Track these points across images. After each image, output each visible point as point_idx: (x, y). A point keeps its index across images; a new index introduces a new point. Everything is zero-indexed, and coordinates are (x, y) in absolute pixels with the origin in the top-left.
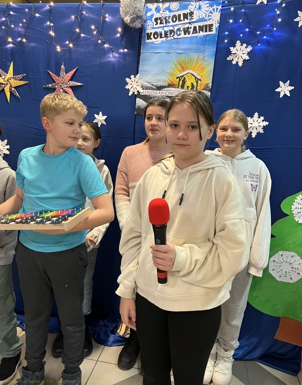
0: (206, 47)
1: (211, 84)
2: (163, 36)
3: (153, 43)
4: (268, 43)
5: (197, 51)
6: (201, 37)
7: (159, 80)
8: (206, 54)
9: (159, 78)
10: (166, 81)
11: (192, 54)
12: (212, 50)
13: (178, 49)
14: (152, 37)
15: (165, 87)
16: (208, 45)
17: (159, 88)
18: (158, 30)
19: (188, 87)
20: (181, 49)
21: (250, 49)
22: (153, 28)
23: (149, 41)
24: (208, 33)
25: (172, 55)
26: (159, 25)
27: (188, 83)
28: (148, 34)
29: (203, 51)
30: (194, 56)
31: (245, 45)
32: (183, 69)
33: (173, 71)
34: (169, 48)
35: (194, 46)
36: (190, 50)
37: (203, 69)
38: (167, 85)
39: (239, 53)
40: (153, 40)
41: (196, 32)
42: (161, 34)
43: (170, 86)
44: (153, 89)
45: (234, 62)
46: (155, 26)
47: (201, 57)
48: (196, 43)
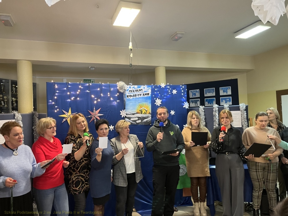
1: (151, 112)
2: (133, 96)
3: (129, 99)
4: (166, 99)
5: (145, 101)
6: (146, 97)
7: (133, 112)
9: (133, 111)
12: (150, 101)
13: (138, 101)
14: (129, 96)
15: (135, 114)
16: (148, 99)
17: (133, 114)
18: (131, 95)
19: (143, 113)
20: (140, 101)
21: (161, 101)
22: (129, 94)
23: (128, 98)
24: (148, 96)
25: (137, 103)
26: (131, 93)
27: (143, 112)
28: (127, 96)
29: (147, 101)
30: (145, 103)
31: (159, 99)
32: (141, 107)
33: (138, 108)
34: (136, 100)
35: (144, 100)
36: (143, 101)
37: (148, 107)
38: (136, 113)
39: (158, 102)
40: (129, 98)
41: (144, 95)
42: (132, 96)
43: (137, 113)
44: (131, 115)
45: (157, 105)
46: (130, 93)
47: (147, 103)
48: (145, 99)
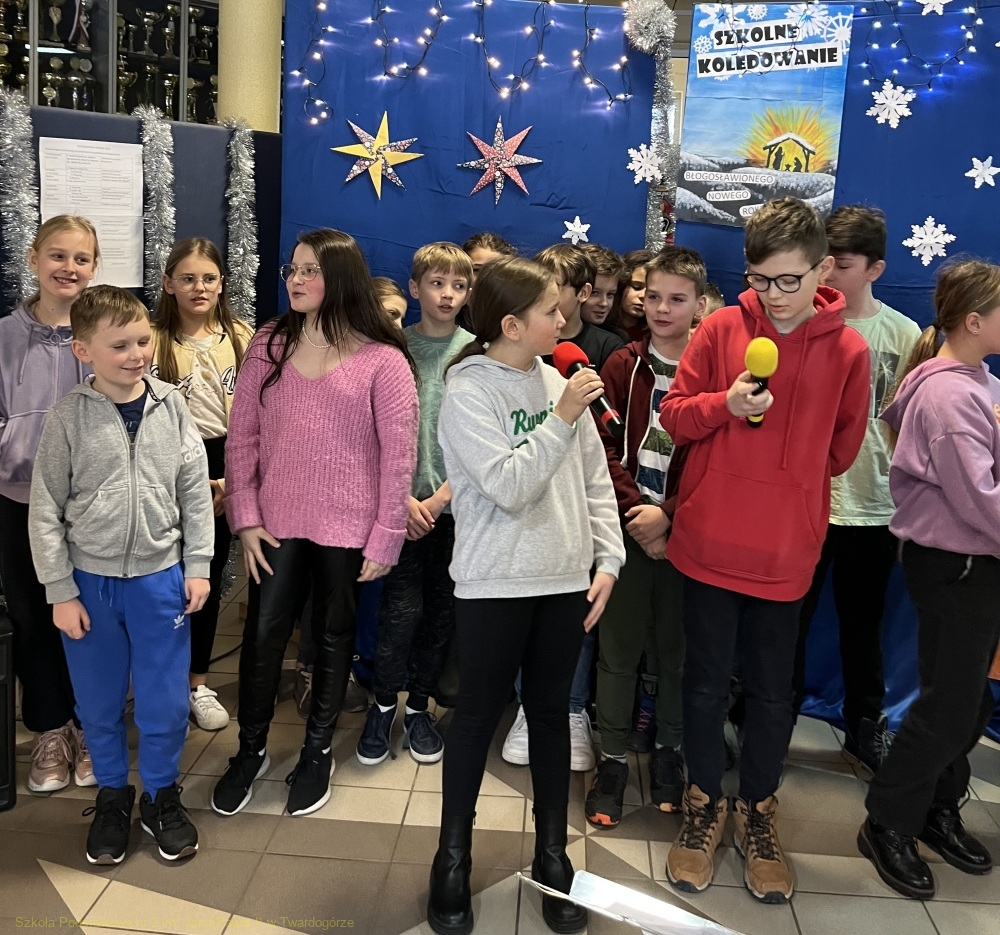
0: (825, 90)
1: (836, 162)
2: (734, 66)
3: (712, 78)
4: (946, 85)
5: (805, 96)
6: (812, 71)
7: (725, 153)
8: (824, 103)
9: (725, 147)
10: (742, 154)
11: (795, 102)
12: (837, 95)
13: (766, 92)
14: (710, 67)
15: (738, 166)
16: (828, 86)
17: (727, 168)
18: (724, 56)
19: (788, 166)
20: (772, 93)
21: (910, 96)
22: (712, 50)
23: (705, 75)
24: (828, 64)
25: (752, 103)
26: (724, 45)
27: (788, 159)
28: (701, 61)
29: (818, 98)
30: (800, 108)
32: (777, 131)
33: (755, 134)
34: (748, 89)
35: (800, 88)
36: (792, 94)
37: (817, 131)
38: (743, 162)
39: (892, 104)
40: (713, 73)
41: (803, 62)
42: (729, 63)
43: (748, 164)
44: (713, 170)
45: (881, 120)
46: (716, 47)
47: (814, 108)
48: (804, 82)
